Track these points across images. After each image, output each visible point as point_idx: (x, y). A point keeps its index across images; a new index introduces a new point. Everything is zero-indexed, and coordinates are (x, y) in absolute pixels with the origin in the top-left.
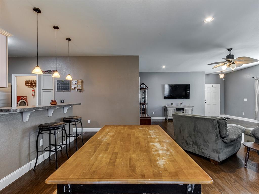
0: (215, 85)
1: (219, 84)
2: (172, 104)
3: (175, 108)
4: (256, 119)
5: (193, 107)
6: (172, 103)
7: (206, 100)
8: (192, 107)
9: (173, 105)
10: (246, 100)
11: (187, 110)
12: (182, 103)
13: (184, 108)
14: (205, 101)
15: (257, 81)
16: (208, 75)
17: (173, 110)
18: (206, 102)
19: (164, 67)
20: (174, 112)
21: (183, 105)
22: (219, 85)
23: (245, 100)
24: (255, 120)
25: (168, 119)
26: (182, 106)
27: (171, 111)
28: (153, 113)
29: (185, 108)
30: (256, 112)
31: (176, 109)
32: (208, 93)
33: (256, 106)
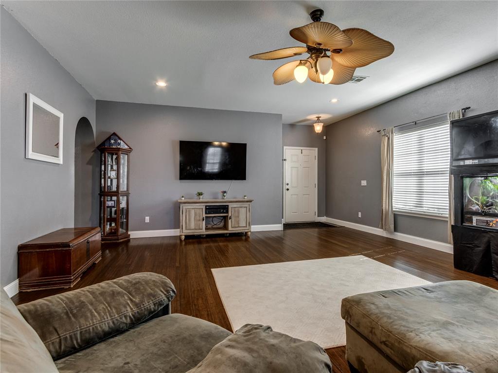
0: (306, 150)
1: (314, 149)
2: (200, 194)
3: (203, 206)
4: (383, 228)
5: (251, 201)
6: (200, 191)
7: (288, 184)
8: (247, 202)
9: (201, 197)
10: (364, 183)
11: (236, 209)
12: (225, 192)
13: (228, 206)
14: (287, 187)
15: (386, 138)
16: (292, 126)
17: (198, 211)
18: (288, 190)
19: (162, 84)
20: (200, 217)
21: (228, 197)
22: (315, 151)
23: (362, 185)
24: (382, 230)
25: (185, 236)
26: (226, 199)
27: (193, 212)
28: (147, 219)
29: (231, 205)
30: (384, 212)
31: (206, 209)
32: (292, 167)
33: (384, 198)
